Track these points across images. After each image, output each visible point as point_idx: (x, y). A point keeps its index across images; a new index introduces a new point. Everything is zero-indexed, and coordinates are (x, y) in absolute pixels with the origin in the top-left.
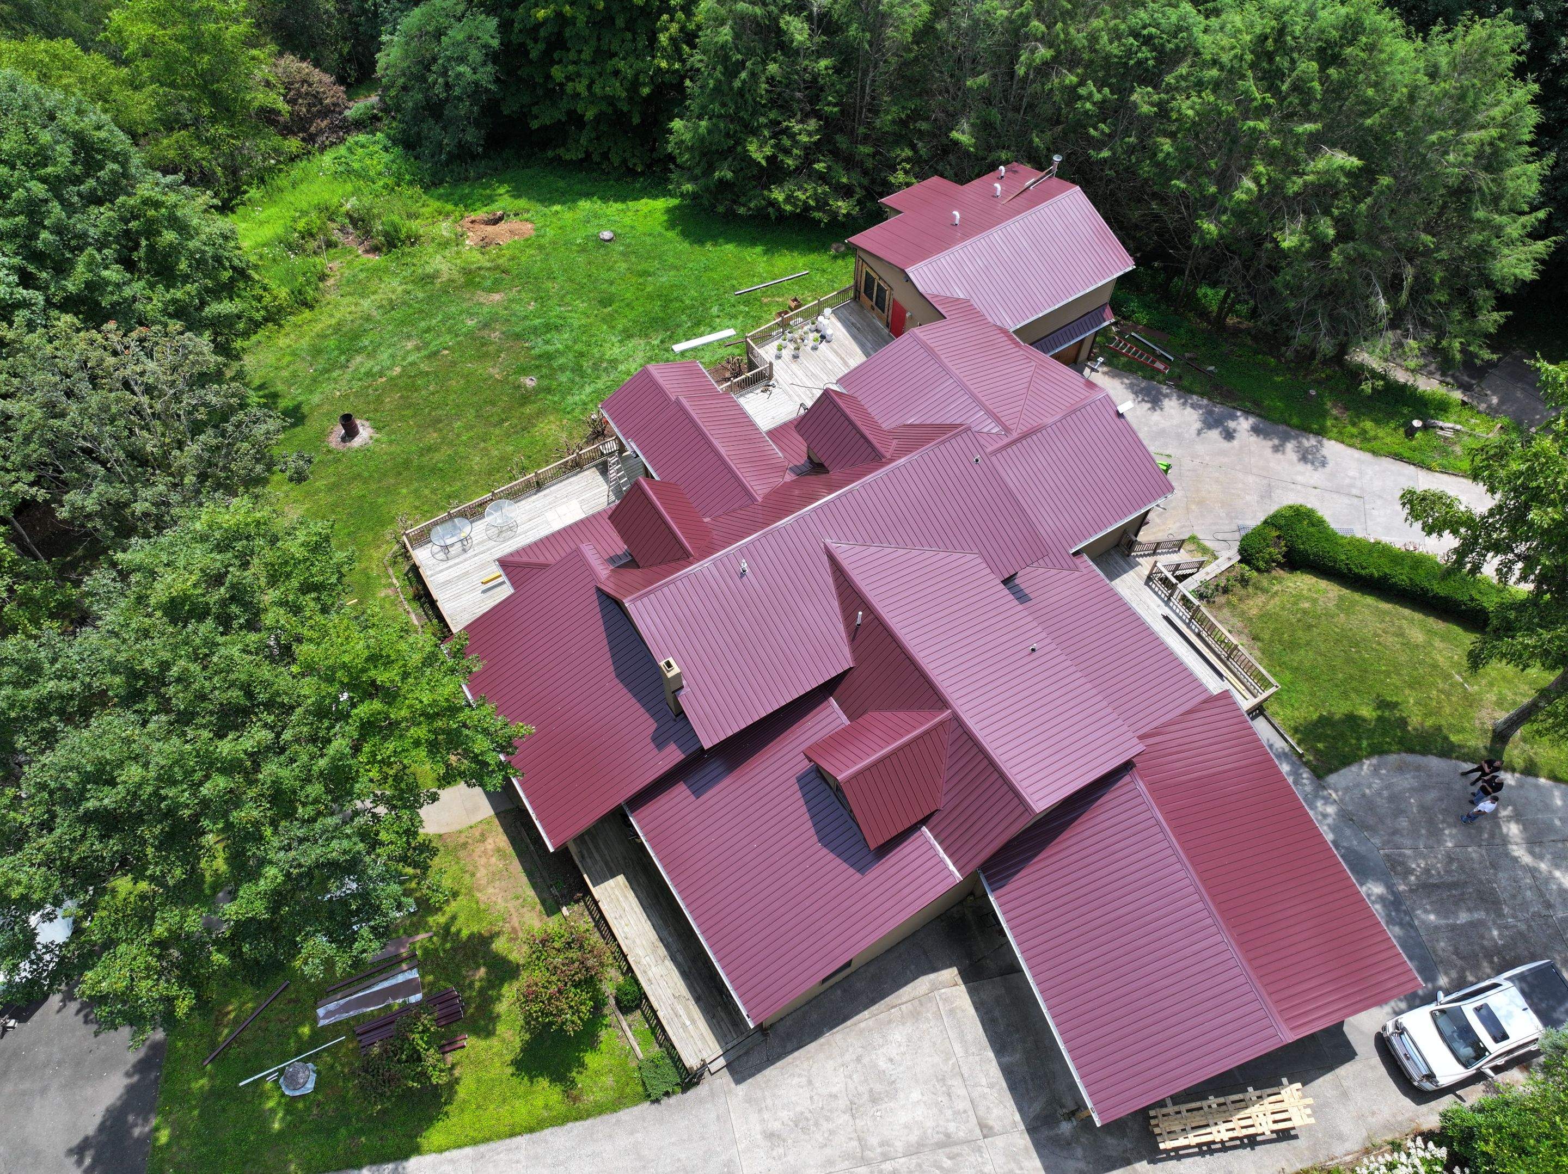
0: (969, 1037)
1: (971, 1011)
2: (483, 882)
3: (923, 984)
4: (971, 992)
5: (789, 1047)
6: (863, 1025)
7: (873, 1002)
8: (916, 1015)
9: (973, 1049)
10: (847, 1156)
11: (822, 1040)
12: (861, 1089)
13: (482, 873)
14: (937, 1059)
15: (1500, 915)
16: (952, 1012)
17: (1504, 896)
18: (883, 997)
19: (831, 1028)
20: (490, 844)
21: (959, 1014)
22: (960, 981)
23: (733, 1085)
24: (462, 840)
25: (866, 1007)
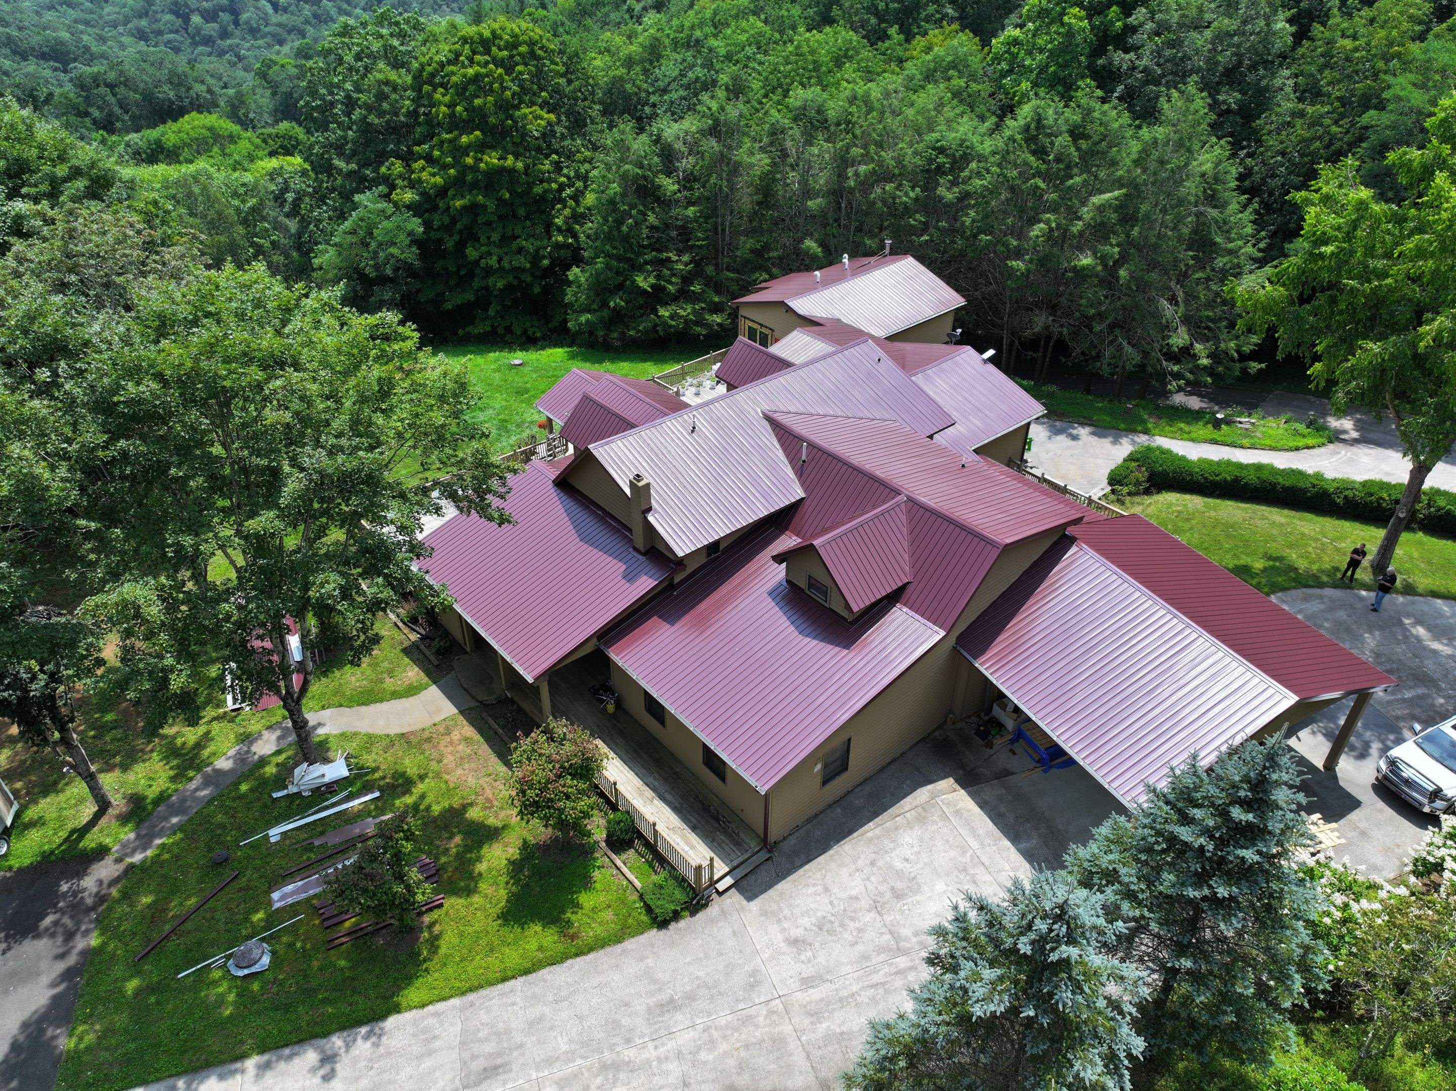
0: (981, 832)
1: (977, 810)
2: (452, 765)
3: (923, 794)
4: (972, 795)
5: (798, 862)
6: (870, 834)
7: (876, 815)
8: (922, 820)
9: (988, 841)
10: (881, 950)
11: (831, 852)
12: (882, 888)
13: (449, 760)
14: (953, 854)
15: (1439, 689)
16: (958, 813)
17: (1437, 676)
18: (885, 810)
19: (838, 841)
20: (456, 736)
21: (965, 814)
22: (958, 787)
23: (745, 902)
24: (426, 734)
25: (870, 820)
